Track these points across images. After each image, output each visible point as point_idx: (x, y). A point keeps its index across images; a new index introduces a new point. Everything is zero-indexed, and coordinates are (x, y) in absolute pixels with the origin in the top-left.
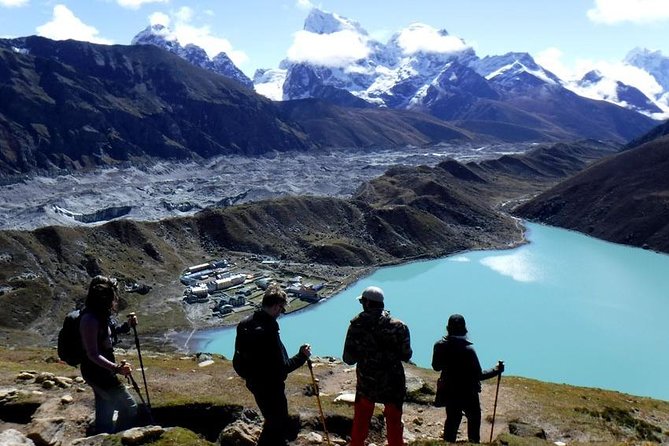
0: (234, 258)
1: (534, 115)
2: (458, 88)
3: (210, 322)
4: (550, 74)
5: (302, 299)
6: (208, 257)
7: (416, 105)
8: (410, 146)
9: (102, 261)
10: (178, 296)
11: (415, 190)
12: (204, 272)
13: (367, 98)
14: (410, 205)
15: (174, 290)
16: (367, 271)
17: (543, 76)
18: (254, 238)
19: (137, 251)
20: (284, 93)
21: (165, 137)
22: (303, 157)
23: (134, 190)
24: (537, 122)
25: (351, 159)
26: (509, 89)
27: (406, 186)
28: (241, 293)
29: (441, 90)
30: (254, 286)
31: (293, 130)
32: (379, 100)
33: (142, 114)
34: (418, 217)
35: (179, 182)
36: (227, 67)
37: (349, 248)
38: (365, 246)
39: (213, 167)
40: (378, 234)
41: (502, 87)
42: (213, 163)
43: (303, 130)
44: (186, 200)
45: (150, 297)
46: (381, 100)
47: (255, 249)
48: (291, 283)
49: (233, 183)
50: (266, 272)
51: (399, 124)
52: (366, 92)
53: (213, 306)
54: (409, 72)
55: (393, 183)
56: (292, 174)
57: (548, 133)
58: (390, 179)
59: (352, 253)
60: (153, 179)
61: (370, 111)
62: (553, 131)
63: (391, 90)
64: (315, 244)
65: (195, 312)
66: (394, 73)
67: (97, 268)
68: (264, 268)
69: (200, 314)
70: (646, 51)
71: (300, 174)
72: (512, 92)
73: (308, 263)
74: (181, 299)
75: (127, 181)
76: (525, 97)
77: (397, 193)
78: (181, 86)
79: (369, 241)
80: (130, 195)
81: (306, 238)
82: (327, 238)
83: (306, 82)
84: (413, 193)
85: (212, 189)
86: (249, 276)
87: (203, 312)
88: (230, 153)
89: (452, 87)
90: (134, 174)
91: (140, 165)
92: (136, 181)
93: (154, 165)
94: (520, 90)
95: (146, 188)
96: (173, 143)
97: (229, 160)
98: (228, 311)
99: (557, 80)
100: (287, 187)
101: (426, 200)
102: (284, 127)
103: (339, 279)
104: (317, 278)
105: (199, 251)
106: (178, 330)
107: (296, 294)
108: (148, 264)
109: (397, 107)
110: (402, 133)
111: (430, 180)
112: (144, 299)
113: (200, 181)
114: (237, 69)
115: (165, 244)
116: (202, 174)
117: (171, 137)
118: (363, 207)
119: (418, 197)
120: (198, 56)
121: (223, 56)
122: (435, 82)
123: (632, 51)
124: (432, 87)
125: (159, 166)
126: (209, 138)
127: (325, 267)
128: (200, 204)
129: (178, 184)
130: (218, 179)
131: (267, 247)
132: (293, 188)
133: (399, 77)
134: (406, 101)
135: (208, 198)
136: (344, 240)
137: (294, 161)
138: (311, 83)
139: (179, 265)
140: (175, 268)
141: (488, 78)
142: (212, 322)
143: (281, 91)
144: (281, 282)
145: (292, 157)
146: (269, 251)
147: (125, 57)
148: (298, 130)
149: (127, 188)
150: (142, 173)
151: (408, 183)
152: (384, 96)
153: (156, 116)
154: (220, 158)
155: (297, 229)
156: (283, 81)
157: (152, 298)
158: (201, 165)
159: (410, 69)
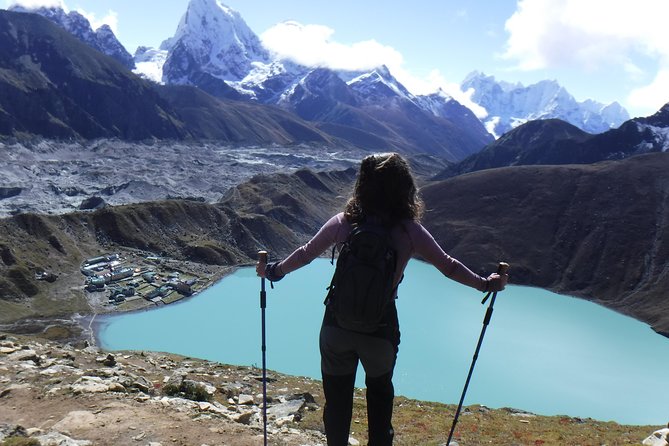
0: (124, 253)
1: (383, 124)
2: (322, 90)
3: (107, 308)
4: (400, 87)
5: (179, 293)
6: (102, 251)
7: (284, 101)
8: (274, 144)
9: (15, 251)
10: (80, 285)
11: (273, 199)
12: (100, 264)
13: (241, 89)
14: (267, 214)
15: (77, 280)
16: (230, 270)
17: (395, 89)
18: (140, 236)
19: (44, 243)
20: (164, 74)
21: (50, 115)
22: (178, 146)
23: (21, 169)
24: (385, 132)
25: (222, 152)
26: (365, 96)
27: (266, 194)
28: (131, 285)
29: (307, 90)
30: (141, 279)
31: (171, 118)
32: (252, 92)
33: (28, 88)
34: (272, 226)
35: (64, 163)
36: (110, 40)
37: (216, 249)
38: (229, 249)
39: (95, 149)
40: (241, 240)
41: (359, 94)
42: (95, 145)
43: (179, 118)
44: (72, 184)
45: (57, 285)
46: (253, 92)
47: (142, 246)
48: (170, 278)
49: (116, 171)
50: (151, 267)
51: (267, 120)
52: (240, 83)
53: (109, 295)
54: (280, 69)
55: (256, 190)
56: (168, 165)
57: (392, 143)
58: (254, 186)
59: (219, 254)
60: (38, 158)
61: (242, 104)
62: (397, 141)
63: (263, 84)
64: (190, 244)
65: (95, 299)
66: (267, 67)
67: (12, 257)
68: (149, 263)
69: (99, 301)
70: (483, 75)
71: (177, 166)
72: (367, 99)
73: (184, 260)
74: (83, 287)
75: (13, 158)
76: (378, 106)
77: (258, 201)
78: (68, 63)
79: (233, 244)
80: (17, 174)
81: (183, 239)
82: (200, 240)
83: (185, 66)
84: (271, 202)
85: (96, 176)
86: (137, 270)
87: (102, 300)
88: (111, 136)
89: (317, 88)
90: (19, 151)
91: (26, 143)
92: (22, 159)
93: (38, 143)
94: (374, 99)
95: (33, 167)
96: (57, 121)
97: (109, 143)
98: (121, 300)
99: (406, 93)
100: (164, 179)
101: (280, 210)
102: (163, 114)
103: (208, 276)
104: (191, 275)
105: (94, 245)
106: (82, 314)
107: (175, 288)
108: (54, 255)
109: (266, 102)
110: (269, 130)
111: (285, 191)
112: (53, 286)
113: (84, 165)
114: (119, 44)
115: (66, 236)
116: (84, 156)
117: (56, 115)
118: (230, 214)
119: (275, 207)
120: (81, 25)
121: (106, 28)
122: (302, 81)
123: (471, 74)
124: (299, 86)
125: (44, 144)
126: (91, 118)
127: (197, 265)
128: (85, 190)
129: (63, 165)
130: (100, 163)
131: (151, 245)
132: (170, 181)
133: (272, 72)
134: (275, 97)
135: (92, 184)
136: (213, 242)
137: (170, 151)
138: (190, 67)
139: (79, 257)
140: (76, 260)
141: (349, 83)
142: (108, 309)
143: (161, 71)
144: (162, 276)
145: (169, 145)
146: (153, 248)
147: (10, 24)
148: (176, 118)
149: (15, 167)
150: (27, 151)
151: (268, 193)
152: (256, 88)
153: (41, 91)
154: (101, 141)
155: (175, 230)
156: (164, 61)
157: (58, 285)
158: (84, 146)
159: (281, 66)
